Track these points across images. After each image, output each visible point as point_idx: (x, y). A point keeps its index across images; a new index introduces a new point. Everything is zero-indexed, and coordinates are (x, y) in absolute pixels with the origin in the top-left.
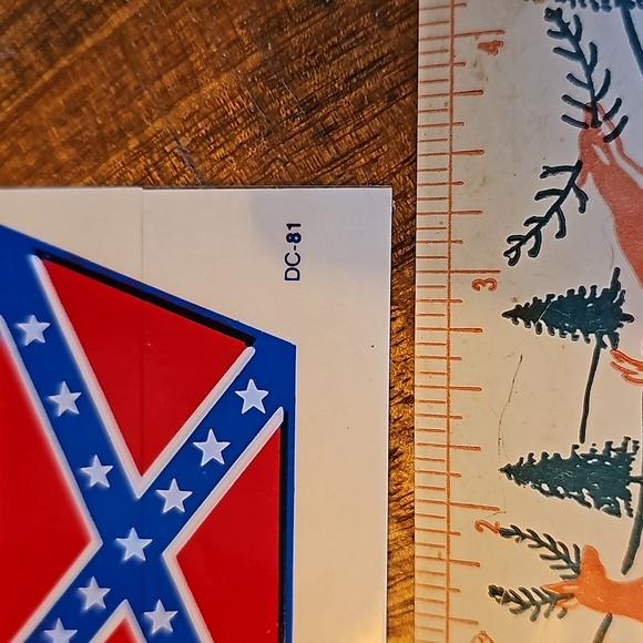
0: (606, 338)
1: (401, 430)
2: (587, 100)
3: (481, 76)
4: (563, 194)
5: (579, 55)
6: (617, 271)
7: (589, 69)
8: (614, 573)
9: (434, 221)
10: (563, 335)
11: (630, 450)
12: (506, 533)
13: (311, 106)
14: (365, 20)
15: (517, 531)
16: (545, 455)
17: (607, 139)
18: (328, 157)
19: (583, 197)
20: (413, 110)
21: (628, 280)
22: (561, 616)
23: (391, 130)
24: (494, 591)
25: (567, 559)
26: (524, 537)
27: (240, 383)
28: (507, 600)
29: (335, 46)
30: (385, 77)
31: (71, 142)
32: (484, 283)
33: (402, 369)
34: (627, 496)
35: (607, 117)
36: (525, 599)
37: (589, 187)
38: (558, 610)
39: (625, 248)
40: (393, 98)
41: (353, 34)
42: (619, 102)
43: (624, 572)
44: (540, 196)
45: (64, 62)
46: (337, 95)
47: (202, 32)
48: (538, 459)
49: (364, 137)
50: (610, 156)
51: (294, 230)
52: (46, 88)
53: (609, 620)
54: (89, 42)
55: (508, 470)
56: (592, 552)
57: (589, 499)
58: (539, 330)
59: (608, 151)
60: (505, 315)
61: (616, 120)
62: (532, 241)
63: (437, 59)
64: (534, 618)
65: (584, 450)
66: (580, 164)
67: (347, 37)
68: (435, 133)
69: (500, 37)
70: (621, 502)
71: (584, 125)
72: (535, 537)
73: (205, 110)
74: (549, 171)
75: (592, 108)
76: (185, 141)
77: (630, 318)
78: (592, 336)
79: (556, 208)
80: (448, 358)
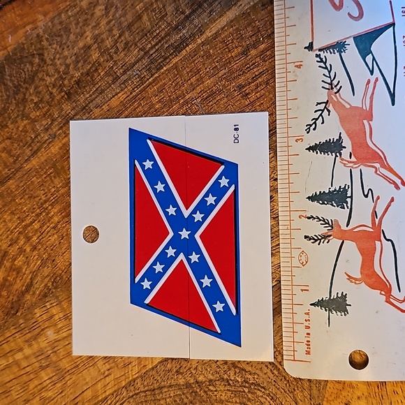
0: (338, 154)
1: (274, 190)
2: (329, 82)
3: (296, 76)
4: (323, 111)
5: (326, 68)
6: (340, 133)
7: (329, 72)
8: (344, 227)
9: (283, 121)
10: (324, 154)
11: (347, 188)
12: (309, 218)
13: (241, 87)
14: (258, 59)
15: (313, 217)
16: (320, 192)
17: (336, 93)
18: (247, 103)
19: (329, 111)
20: (274, 87)
21: (344, 136)
22: (328, 242)
23: (267, 94)
24: (306, 237)
25: (329, 224)
26: (315, 218)
27: (220, 177)
28: (310, 239)
29: (248, 68)
30: (264, 77)
31: (160, 101)
32: (299, 140)
33: (273, 169)
34: (347, 203)
35: (336, 86)
36: (316, 238)
37: (331, 108)
38: (327, 241)
39: (342, 126)
40: (267, 84)
41: (254, 64)
42: (339, 82)
43: (347, 226)
44: (316, 111)
45: (157, 75)
46: (249, 84)
47: (204, 64)
48: (318, 193)
49: (259, 96)
50: (337, 99)
51: (236, 127)
52: (150, 84)
53: (343, 242)
54: (165, 68)
55: (309, 198)
56: (336, 221)
57: (335, 204)
58: (317, 153)
59: (336, 97)
60: (307, 149)
61: (338, 87)
62: (314, 125)
63: (282, 71)
64: (319, 244)
65: (332, 189)
66: (328, 101)
67: (252, 65)
68: (282, 94)
69: (301, 63)
70: (345, 205)
71: (329, 89)
72: (318, 218)
73: (205, 90)
74: (318, 104)
75: (331, 84)
76: (199, 100)
77: (345, 147)
78: (333, 154)
79: (321, 115)
80: (288, 164)
